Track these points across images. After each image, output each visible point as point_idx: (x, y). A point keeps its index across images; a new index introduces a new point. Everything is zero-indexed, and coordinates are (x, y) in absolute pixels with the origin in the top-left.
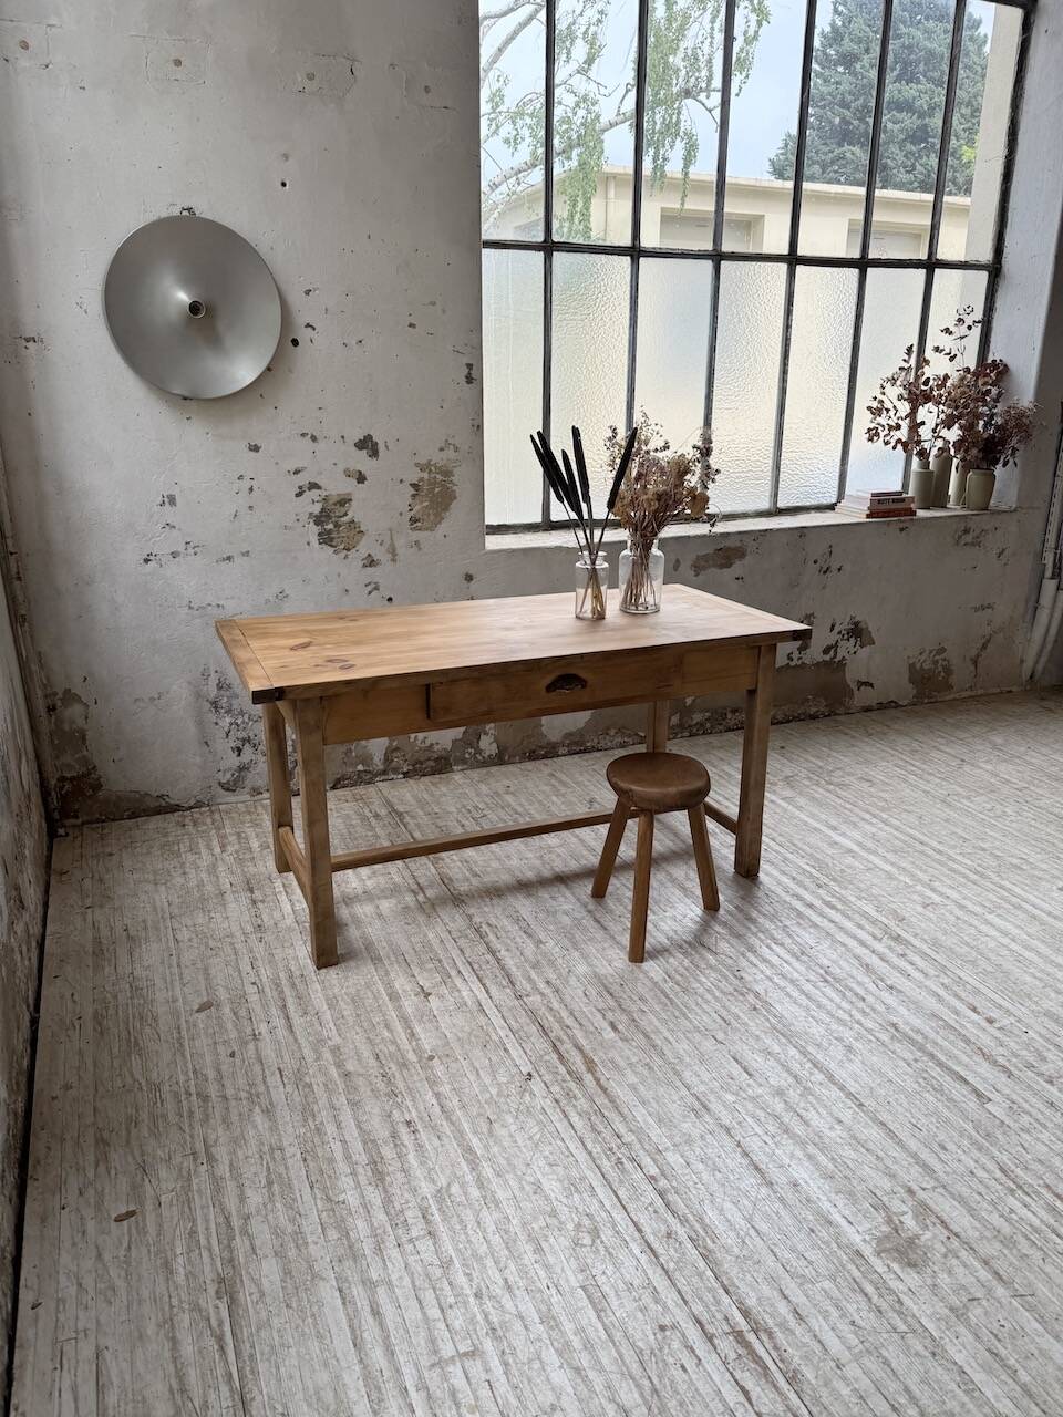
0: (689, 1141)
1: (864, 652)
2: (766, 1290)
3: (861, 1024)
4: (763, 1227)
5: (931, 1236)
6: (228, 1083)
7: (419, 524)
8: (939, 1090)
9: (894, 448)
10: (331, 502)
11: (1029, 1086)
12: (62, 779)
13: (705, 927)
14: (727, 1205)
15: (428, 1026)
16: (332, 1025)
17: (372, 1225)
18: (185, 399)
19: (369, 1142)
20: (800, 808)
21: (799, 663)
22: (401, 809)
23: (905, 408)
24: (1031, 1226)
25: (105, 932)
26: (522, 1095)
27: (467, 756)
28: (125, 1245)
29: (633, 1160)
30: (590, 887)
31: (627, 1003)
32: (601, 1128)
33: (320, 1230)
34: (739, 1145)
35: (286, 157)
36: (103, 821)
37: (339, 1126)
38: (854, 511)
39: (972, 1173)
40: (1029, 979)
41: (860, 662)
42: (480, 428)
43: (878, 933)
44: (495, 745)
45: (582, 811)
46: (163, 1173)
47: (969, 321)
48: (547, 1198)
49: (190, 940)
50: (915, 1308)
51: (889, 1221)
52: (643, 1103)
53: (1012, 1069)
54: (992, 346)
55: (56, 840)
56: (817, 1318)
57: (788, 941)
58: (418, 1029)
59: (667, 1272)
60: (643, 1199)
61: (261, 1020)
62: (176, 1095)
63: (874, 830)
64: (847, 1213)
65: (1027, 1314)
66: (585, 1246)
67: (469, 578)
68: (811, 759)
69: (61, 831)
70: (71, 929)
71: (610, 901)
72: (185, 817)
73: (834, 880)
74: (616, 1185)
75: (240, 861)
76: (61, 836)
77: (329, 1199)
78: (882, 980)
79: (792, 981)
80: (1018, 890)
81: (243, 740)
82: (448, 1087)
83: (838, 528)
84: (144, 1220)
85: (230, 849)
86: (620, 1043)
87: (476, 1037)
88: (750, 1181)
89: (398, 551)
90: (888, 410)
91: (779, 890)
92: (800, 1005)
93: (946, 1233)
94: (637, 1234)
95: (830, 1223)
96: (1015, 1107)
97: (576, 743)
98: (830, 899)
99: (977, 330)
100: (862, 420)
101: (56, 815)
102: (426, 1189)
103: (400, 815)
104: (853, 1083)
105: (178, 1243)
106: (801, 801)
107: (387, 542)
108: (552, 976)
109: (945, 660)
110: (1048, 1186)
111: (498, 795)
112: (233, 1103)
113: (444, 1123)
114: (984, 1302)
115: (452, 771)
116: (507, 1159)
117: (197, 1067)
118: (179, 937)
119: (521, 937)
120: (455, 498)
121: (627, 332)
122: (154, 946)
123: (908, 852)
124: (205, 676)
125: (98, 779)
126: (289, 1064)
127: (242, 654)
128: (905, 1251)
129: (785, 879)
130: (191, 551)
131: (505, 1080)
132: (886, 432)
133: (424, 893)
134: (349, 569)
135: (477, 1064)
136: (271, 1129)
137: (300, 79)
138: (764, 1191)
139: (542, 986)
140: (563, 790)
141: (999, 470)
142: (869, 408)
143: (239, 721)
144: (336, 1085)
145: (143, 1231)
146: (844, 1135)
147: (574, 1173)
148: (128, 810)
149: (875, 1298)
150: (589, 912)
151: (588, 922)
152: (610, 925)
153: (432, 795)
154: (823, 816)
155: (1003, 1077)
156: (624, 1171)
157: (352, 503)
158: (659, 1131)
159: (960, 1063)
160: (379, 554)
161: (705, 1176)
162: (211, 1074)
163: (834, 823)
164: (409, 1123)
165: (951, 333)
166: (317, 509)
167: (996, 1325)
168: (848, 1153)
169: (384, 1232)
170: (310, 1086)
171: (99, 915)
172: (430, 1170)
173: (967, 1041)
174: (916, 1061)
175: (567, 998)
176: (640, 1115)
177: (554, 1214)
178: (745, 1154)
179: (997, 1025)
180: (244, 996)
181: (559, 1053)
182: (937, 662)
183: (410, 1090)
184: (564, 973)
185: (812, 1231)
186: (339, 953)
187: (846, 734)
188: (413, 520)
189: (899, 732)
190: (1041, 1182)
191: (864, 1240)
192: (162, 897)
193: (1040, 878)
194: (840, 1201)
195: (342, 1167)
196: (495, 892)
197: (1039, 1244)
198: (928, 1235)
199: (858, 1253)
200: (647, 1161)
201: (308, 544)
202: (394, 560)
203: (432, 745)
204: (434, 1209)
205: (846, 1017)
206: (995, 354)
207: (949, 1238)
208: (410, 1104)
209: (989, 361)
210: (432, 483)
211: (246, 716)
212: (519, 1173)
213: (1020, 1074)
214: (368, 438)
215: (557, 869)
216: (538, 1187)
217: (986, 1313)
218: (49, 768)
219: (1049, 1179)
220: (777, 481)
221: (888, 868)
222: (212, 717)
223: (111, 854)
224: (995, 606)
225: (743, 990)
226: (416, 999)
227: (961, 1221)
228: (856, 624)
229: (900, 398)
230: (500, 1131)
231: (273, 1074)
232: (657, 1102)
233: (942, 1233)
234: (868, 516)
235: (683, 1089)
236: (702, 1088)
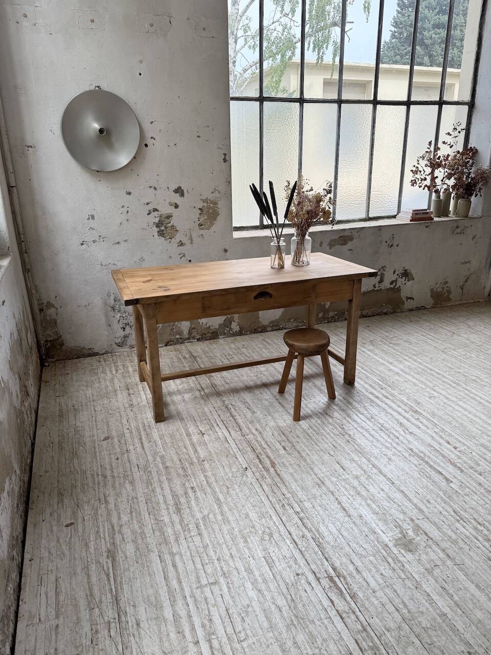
0: (315, 497)
1: (409, 283)
2: (344, 560)
3: (396, 449)
4: (345, 534)
5: (420, 539)
6: (115, 471)
7: (202, 227)
8: (429, 477)
9: (424, 189)
10: (163, 217)
11: (470, 476)
12: (47, 341)
13: (328, 406)
14: (330, 525)
15: (203, 447)
16: (161, 446)
17: (174, 530)
18: (98, 171)
19: (175, 496)
20: (376, 354)
21: (379, 289)
22: (195, 354)
23: (429, 170)
24: (465, 535)
25: (64, 407)
26: (242, 477)
27: (226, 331)
28: (69, 536)
29: (289, 505)
30: (278, 389)
31: (291, 438)
32: (276, 491)
33: (152, 532)
34: (337, 499)
35: (141, 62)
36: (65, 360)
37: (162, 489)
38: (404, 218)
39: (441, 513)
40: (475, 430)
41: (407, 288)
42: (230, 182)
43: (407, 409)
44: (238, 327)
45: (275, 355)
46: (86, 507)
47: (459, 129)
48: (251, 520)
49: (101, 410)
50: (410, 569)
51: (401, 532)
52: (296, 481)
53: (463, 469)
54: (470, 140)
55: (44, 368)
56: (366, 572)
57: (365, 412)
58: (198, 449)
59: (301, 552)
60: (293, 521)
61: (130, 445)
62: (93, 475)
63: (409, 364)
64: (383, 529)
65: (459, 572)
66: (265, 540)
67: (226, 251)
68: (383, 332)
69: (46, 364)
70: (49, 405)
71: (286, 395)
72: (101, 358)
73: (389, 386)
74: (281, 515)
75: (124, 377)
76: (46, 366)
77: (156, 519)
78: (407, 430)
79: (366, 430)
80: (473, 391)
81: (126, 324)
82: (210, 473)
83: (396, 226)
84: (77, 527)
85: (120, 372)
86: (287, 455)
87: (224, 452)
88: (341, 514)
89: (194, 239)
90: (420, 172)
91: (363, 390)
92: (369, 440)
93: (427, 538)
94: (289, 536)
95: (375, 533)
96: (463, 485)
97: (275, 326)
98: (386, 394)
99: (463, 133)
100: (408, 176)
101: (44, 357)
102: (199, 516)
103: (195, 357)
104: (390, 474)
105: (91, 536)
106: (377, 351)
107: (188, 236)
108: (259, 427)
109: (447, 287)
110: (475, 519)
111: (239, 349)
112: (117, 479)
113: (208, 488)
114: (441, 567)
115: (219, 338)
116: (234, 504)
117: (102, 464)
118: (97, 409)
119: (246, 410)
120: (219, 214)
121: (298, 138)
122: (85, 413)
123: (424, 374)
124: (109, 295)
125: (62, 341)
126: (142, 463)
127: (122, 285)
128: (407, 544)
129: (366, 386)
130: (102, 240)
131: (235, 470)
132: (420, 181)
133: (203, 390)
134: (171, 247)
135: (223, 463)
136: (133, 490)
137: (147, 26)
138: (347, 519)
139: (254, 431)
140: (268, 346)
141: (473, 199)
142: (412, 171)
143: (124, 316)
144: (162, 472)
145: (76, 531)
146: (384, 496)
147: (263, 510)
148: (76, 355)
149: (392, 564)
150: (277, 399)
151: (276, 404)
152: (286, 405)
153: (209, 349)
154: (386, 358)
155: (459, 472)
156: (285, 509)
157: (172, 217)
158: (301, 493)
159: (439, 466)
160: (185, 240)
161: (321, 512)
162: (108, 467)
163: (391, 361)
164: (192, 488)
165: (450, 135)
166: (157, 220)
167: (446, 576)
168: (386, 503)
169: (180, 533)
170: (150, 472)
171: (62, 400)
172: (200, 508)
173: (444, 456)
174: (420, 465)
175: (265, 436)
176: (294, 486)
177: (253, 527)
178: (339, 503)
179: (458, 450)
180: (123, 435)
181: (260, 459)
182: (444, 288)
183: (194, 474)
184: (264, 426)
185: (367, 536)
186: (165, 416)
187: (401, 321)
188: (200, 225)
189: (425, 320)
190: (472, 517)
191: (390, 540)
192: (89, 392)
193: (484, 386)
194: (380, 524)
195: (163, 506)
196: (235, 391)
197: (468, 543)
198: (419, 538)
199: (386, 545)
200: (295, 505)
201: (153, 236)
202: (191, 243)
203: (210, 326)
204: (201, 524)
205: (389, 445)
206: (471, 144)
207: (428, 540)
208: (193, 480)
209: (469, 148)
210: (209, 208)
211: (127, 313)
212: (239, 510)
213: (467, 471)
214: (179, 188)
215: (264, 381)
216: (247, 516)
217: (442, 571)
218: (41, 336)
219: (476, 516)
220: (369, 205)
221: (414, 381)
222: (112, 314)
223: (68, 374)
224: (472, 262)
225: (343, 433)
226: (198, 436)
227: (434, 533)
228: (406, 271)
229: (426, 165)
230: (232, 492)
231: (134, 467)
232: (302, 480)
233: (425, 538)
234: (411, 221)
235: (314, 475)
236: (322, 475)
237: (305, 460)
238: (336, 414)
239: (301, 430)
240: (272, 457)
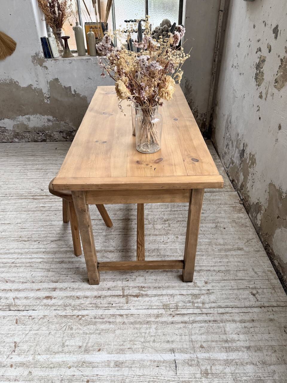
7: (276, 84)
10: (262, 59)
26: (39, 188)
86: (36, 206)
89: (268, 95)
107: (267, 89)
157: (265, 62)
160: (264, 93)
166: (257, 61)
188: (276, 81)
201: (253, 77)
202: (266, 99)
214: (277, 27)
235: (12, 210)
236: (8, 213)
237: (25, 211)
238: (54, 245)
239: (52, 220)
240: (41, 200)
